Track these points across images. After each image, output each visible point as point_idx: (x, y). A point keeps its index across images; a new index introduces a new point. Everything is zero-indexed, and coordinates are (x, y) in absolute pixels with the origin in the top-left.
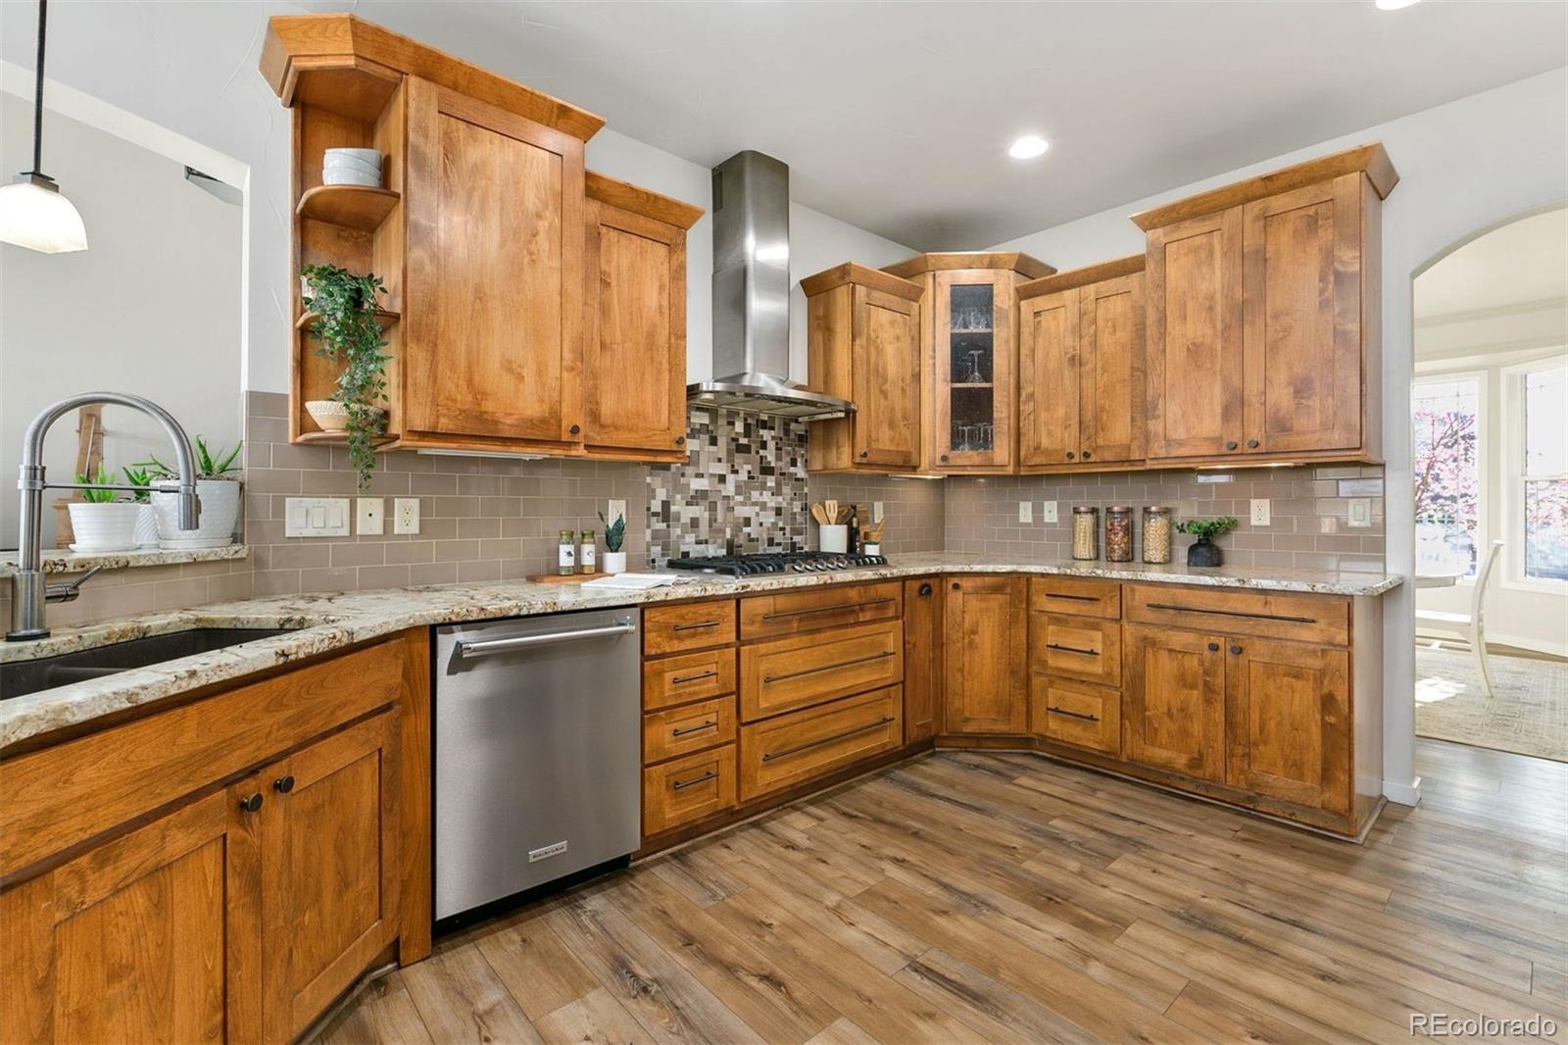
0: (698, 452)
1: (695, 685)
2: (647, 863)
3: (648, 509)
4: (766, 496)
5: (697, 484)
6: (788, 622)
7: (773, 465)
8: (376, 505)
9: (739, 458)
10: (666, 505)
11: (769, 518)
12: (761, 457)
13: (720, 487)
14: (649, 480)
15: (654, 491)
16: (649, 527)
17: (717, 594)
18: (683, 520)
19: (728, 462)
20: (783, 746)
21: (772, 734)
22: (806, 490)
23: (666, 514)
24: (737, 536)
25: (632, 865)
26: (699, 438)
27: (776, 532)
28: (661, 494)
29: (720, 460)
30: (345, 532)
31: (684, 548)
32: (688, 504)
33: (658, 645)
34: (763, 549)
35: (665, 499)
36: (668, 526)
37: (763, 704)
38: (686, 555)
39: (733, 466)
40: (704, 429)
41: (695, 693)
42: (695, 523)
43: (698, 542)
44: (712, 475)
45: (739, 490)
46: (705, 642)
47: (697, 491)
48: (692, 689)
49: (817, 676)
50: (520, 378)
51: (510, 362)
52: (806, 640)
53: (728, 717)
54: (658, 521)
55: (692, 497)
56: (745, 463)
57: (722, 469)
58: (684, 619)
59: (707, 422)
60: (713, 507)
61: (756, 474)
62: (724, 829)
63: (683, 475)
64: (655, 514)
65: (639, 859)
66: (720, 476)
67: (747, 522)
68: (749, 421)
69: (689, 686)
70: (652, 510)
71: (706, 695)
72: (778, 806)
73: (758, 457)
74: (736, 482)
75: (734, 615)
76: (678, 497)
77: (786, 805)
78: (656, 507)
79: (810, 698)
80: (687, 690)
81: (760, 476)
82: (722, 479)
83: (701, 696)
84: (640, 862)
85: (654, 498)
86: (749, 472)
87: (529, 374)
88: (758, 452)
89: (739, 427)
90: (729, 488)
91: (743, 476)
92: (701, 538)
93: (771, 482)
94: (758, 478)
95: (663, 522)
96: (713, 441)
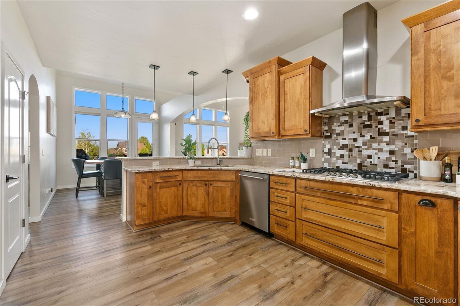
0: (344, 131)
1: (283, 200)
2: (276, 240)
3: (323, 151)
4: (383, 146)
5: (342, 142)
6: (317, 192)
7: (387, 131)
8: (265, 150)
9: (364, 131)
10: (330, 150)
11: (385, 156)
12: (379, 129)
13: (354, 143)
14: (323, 142)
15: (325, 145)
16: (323, 157)
17: (285, 175)
18: (336, 155)
19: (358, 133)
20: (313, 234)
21: (309, 228)
22: (416, 141)
23: (330, 153)
24: (364, 162)
25: (273, 238)
26: (344, 126)
27: (390, 162)
28: (328, 146)
29: (354, 133)
30: (262, 155)
31: (337, 165)
32: (339, 149)
33: (273, 186)
34: (380, 169)
35: (329, 148)
36: (331, 157)
37: (304, 216)
38: (338, 167)
39: (361, 134)
40: (346, 122)
41: (282, 202)
42: (342, 156)
43: (343, 163)
44: (350, 139)
45: (364, 144)
46: (285, 188)
47: (343, 145)
48: (282, 200)
49: (329, 217)
50: (264, 124)
51: (263, 121)
52: (323, 201)
53: (292, 213)
54: (326, 155)
55: (341, 147)
56: (368, 132)
57: (355, 136)
58: (279, 181)
59: (348, 119)
60: (351, 150)
61: (376, 135)
62: (297, 249)
63: (337, 139)
64: (325, 153)
65: (275, 238)
66: (354, 139)
67: (370, 157)
68: (371, 114)
69: (282, 199)
70: (325, 152)
71: (285, 204)
72: (320, 258)
73: (377, 129)
74: (363, 140)
75: (294, 184)
76: (335, 147)
77: (323, 260)
78: (326, 150)
79: (325, 224)
80: (281, 200)
81: (378, 137)
82: (355, 140)
83: (284, 203)
84: (275, 239)
85: (325, 148)
86: (371, 136)
87: (266, 122)
88: (377, 127)
89: (365, 118)
90: (360, 143)
91: (367, 137)
92: (345, 162)
93: (386, 139)
94: (377, 138)
95: (329, 155)
96: (351, 126)
